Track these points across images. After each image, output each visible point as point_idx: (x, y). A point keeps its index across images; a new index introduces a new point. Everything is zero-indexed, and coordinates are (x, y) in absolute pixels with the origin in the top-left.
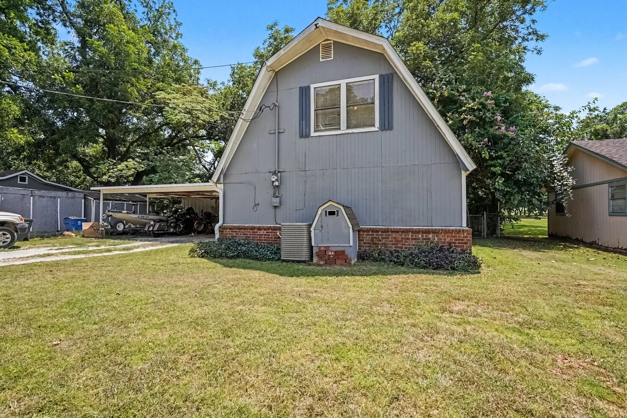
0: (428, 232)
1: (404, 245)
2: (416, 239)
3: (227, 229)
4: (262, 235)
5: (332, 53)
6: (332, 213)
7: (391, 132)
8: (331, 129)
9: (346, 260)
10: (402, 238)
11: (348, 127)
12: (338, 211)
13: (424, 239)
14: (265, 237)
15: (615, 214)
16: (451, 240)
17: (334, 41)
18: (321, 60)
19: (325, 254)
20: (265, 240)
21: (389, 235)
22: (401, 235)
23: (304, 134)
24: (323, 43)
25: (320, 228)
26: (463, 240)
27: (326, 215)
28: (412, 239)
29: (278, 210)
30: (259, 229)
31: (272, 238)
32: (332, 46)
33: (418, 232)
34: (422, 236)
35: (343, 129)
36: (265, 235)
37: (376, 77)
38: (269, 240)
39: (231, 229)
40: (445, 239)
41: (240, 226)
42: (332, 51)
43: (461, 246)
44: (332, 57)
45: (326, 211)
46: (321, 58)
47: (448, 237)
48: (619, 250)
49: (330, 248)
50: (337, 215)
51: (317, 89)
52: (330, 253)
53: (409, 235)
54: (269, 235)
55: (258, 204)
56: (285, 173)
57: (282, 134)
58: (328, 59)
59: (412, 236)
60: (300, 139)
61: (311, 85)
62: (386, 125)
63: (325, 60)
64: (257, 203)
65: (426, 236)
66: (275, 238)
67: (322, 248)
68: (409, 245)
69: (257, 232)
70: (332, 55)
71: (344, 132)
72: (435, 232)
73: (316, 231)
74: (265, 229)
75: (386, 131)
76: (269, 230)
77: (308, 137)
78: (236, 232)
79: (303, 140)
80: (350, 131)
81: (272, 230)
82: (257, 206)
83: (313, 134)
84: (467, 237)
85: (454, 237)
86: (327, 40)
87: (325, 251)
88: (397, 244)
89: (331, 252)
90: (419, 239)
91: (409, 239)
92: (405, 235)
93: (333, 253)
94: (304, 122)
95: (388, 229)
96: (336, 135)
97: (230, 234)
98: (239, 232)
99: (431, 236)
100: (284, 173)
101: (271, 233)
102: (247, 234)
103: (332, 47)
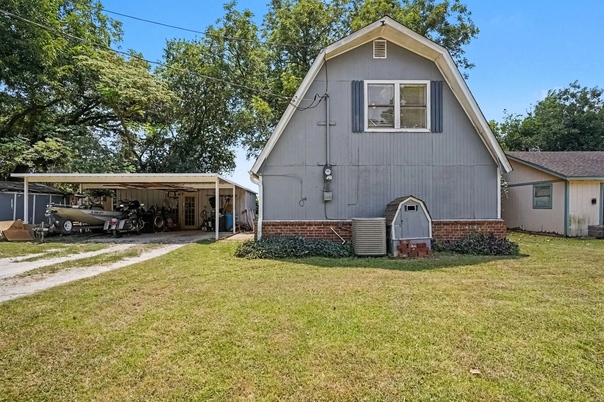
0: (473, 223)
1: (454, 235)
2: (463, 230)
3: (269, 225)
4: (313, 231)
5: (386, 52)
6: (411, 208)
7: (441, 134)
8: (384, 126)
9: (427, 252)
10: (452, 230)
11: (402, 126)
12: (417, 206)
13: (471, 230)
14: (316, 233)
15: (538, 207)
16: (491, 230)
17: (387, 41)
18: (374, 57)
19: (408, 247)
20: (316, 236)
21: (441, 227)
22: (452, 227)
23: (358, 129)
24: (376, 40)
25: (400, 223)
26: (500, 230)
27: (406, 210)
28: (461, 230)
29: (328, 205)
30: (310, 224)
31: (324, 233)
32: (386, 45)
33: (465, 224)
34: (469, 227)
35: (397, 128)
36: (316, 231)
37: (428, 83)
38: (321, 236)
39: (274, 225)
40: (487, 230)
41: (286, 222)
42: (386, 50)
43: (498, 235)
44: (386, 56)
45: (406, 206)
46: (374, 55)
47: (489, 227)
48: (543, 233)
49: (411, 242)
50: (417, 210)
51: (369, 85)
52: (412, 246)
53: (458, 227)
54: (321, 231)
55: (305, 199)
56: (337, 167)
57: (333, 126)
58: (382, 58)
59: (460, 227)
60: (353, 134)
61: (365, 81)
62: (437, 127)
63: (379, 58)
64: (304, 197)
65: (472, 227)
66: (327, 233)
67: (405, 242)
68: (458, 235)
69: (307, 228)
70: (386, 54)
71: (398, 131)
72: (479, 224)
73: (396, 225)
74: (316, 225)
75: (437, 134)
76: (321, 225)
77: (361, 132)
78: (280, 228)
79: (356, 135)
80: (404, 130)
81: (324, 225)
82: (304, 201)
83: (366, 129)
84: (503, 227)
85: (493, 227)
86: (380, 38)
87: (407, 245)
88: (448, 235)
89: (414, 245)
90: (466, 230)
91: (457, 230)
92: (455, 227)
93: (415, 246)
94: (358, 117)
95: (441, 222)
96: (390, 132)
97: (273, 231)
98: (285, 228)
99: (475, 227)
100: (335, 167)
101: (323, 228)
102: (295, 231)
103: (386, 47)
